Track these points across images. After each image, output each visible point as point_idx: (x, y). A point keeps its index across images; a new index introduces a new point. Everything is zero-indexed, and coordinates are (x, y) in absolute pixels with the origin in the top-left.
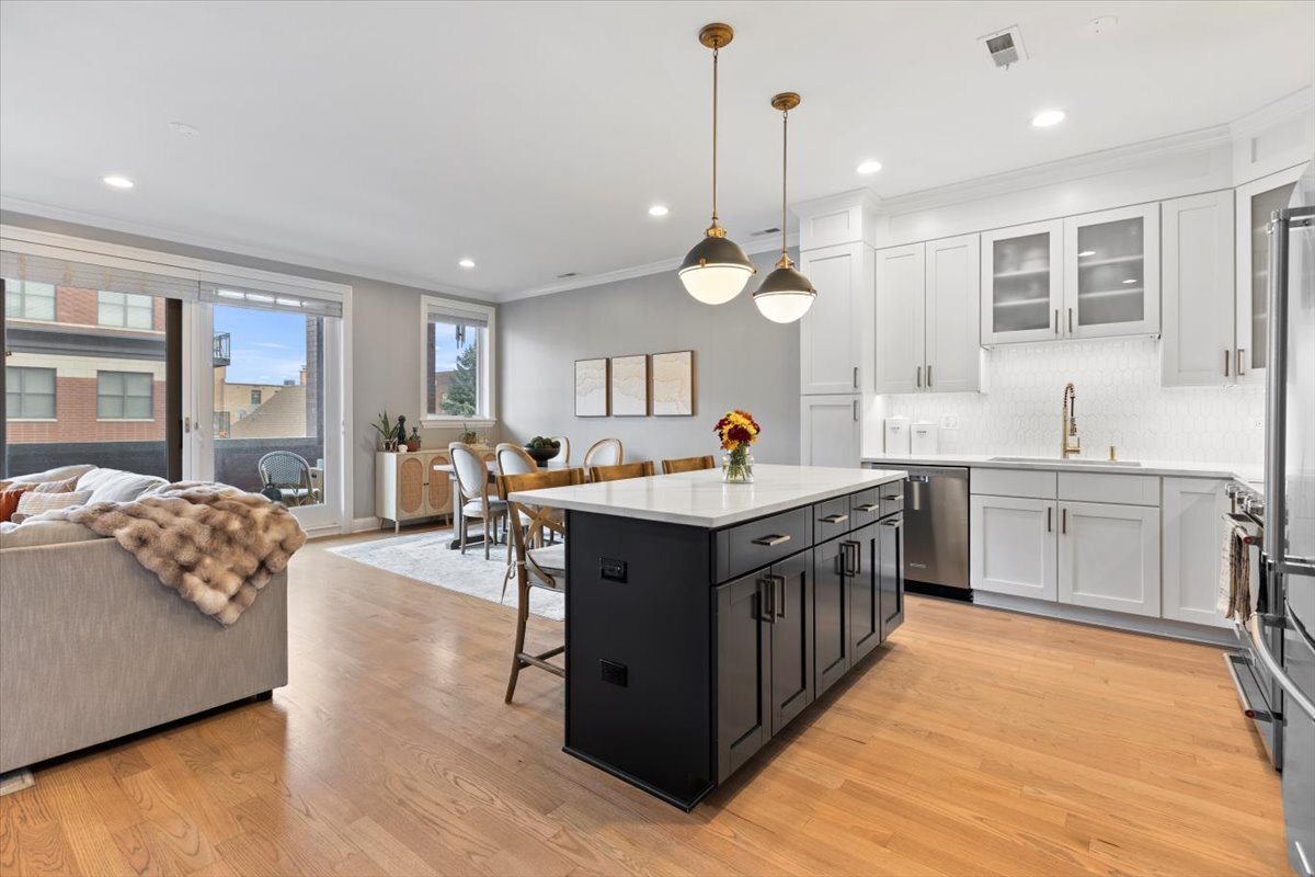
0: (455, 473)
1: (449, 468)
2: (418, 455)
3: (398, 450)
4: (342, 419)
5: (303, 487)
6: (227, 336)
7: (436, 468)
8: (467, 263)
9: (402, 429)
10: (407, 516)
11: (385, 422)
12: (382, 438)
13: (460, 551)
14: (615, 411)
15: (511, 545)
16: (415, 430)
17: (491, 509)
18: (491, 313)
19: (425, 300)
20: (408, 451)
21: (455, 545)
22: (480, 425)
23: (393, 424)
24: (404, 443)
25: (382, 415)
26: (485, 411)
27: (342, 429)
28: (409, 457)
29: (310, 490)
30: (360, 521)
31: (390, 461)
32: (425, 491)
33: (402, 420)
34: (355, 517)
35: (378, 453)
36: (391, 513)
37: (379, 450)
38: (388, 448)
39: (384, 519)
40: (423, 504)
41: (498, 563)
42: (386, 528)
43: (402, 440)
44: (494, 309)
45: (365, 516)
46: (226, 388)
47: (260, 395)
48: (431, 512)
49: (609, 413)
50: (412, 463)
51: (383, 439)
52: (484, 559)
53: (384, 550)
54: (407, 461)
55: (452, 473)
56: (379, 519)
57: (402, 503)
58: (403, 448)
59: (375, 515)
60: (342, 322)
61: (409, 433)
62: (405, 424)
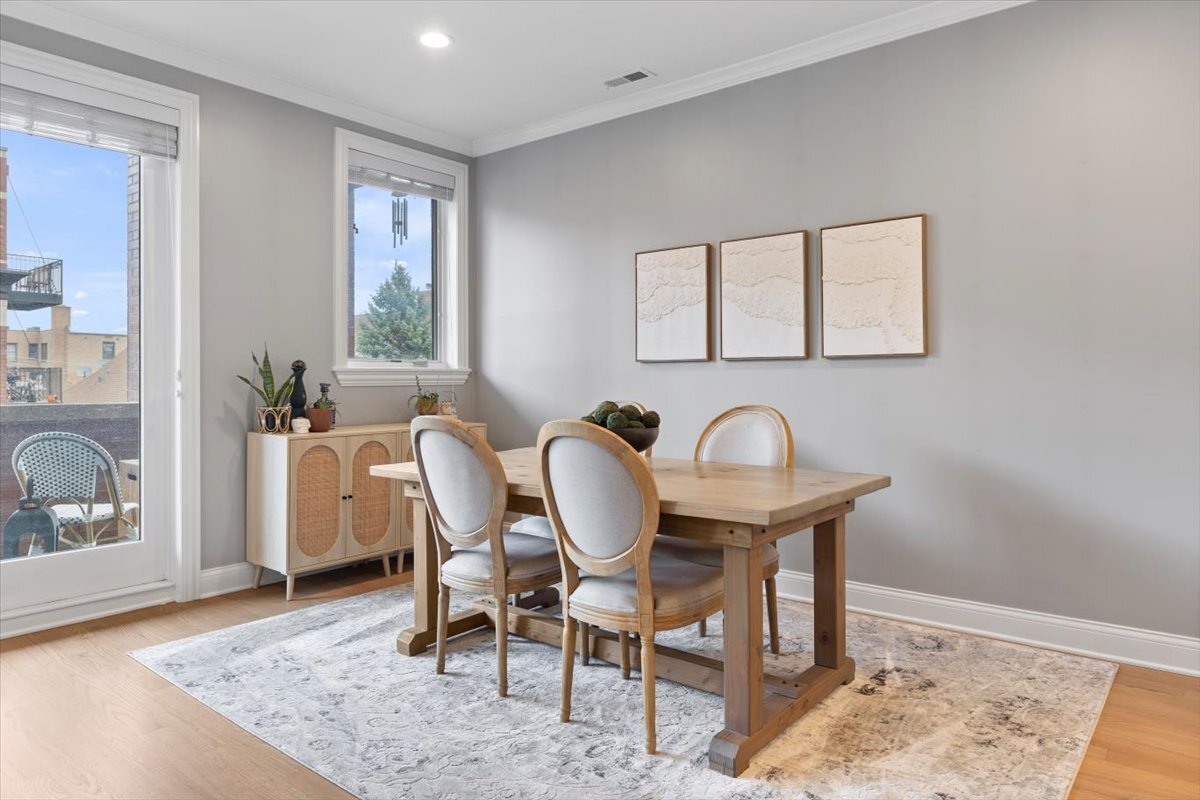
0: (422, 483)
1: (410, 469)
2: (332, 437)
3: (291, 429)
4: (178, 367)
5: (101, 498)
6: (60, 263)
7: (377, 470)
8: (434, 40)
9: (299, 388)
10: (310, 564)
11: (266, 372)
12: (260, 401)
13: (429, 663)
14: (730, 347)
15: (572, 654)
16: (324, 389)
17: (515, 575)
18: (461, 173)
19: (343, 138)
20: (311, 430)
21: (419, 646)
22: (445, 379)
23: (282, 376)
24: (303, 415)
25: (261, 361)
26: (452, 354)
27: (178, 386)
28: (312, 444)
29: (117, 507)
30: (215, 572)
31: (276, 450)
32: (345, 510)
33: (299, 369)
34: (205, 564)
35: (252, 436)
36: (278, 558)
37: (252, 429)
38: (271, 426)
39: (263, 569)
40: (340, 536)
41: (536, 713)
42: (268, 588)
43: (299, 410)
44: (466, 167)
45: (224, 562)
46: (71, 340)
47: (113, 348)
48: (357, 552)
49: (711, 357)
50: (322, 455)
51: (261, 406)
52: (495, 694)
53: (261, 655)
54: (308, 452)
55: (415, 485)
56: (255, 566)
57: (298, 539)
58: (302, 425)
59: (245, 560)
60: (178, 166)
61: (312, 395)
62: (305, 379)
